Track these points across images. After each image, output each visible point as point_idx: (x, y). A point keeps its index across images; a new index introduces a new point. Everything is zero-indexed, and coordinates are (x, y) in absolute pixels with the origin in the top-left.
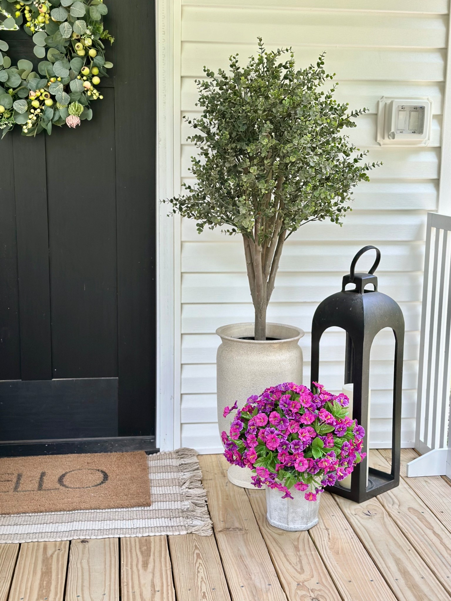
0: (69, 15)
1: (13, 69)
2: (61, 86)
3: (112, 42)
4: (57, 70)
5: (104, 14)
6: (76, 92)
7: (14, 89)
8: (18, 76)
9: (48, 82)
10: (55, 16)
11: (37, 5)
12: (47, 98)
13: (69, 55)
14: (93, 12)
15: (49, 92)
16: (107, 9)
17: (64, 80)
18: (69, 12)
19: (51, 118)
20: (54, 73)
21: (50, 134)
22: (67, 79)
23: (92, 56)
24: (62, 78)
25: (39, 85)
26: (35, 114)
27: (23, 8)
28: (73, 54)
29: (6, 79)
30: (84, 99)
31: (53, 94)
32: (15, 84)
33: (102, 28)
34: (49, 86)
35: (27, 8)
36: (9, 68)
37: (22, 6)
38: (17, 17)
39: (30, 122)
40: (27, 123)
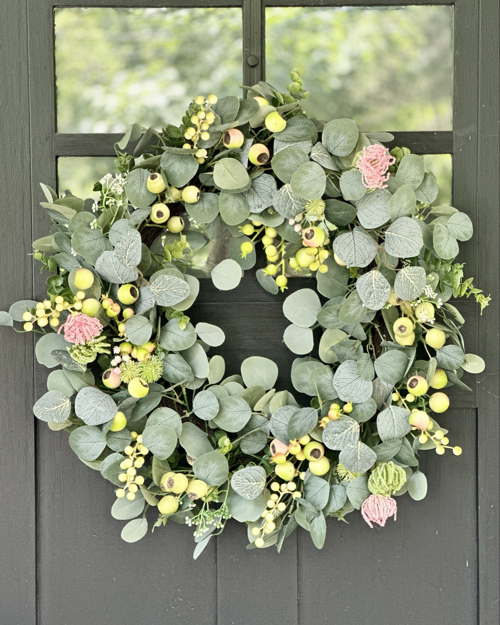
0: (381, 252)
1: (231, 384)
2: (355, 427)
3: (483, 307)
4: (342, 385)
5: (465, 239)
6: (391, 440)
7: (232, 436)
8: (244, 405)
9: (320, 416)
10: (345, 255)
11: (297, 228)
12: (317, 457)
13: (370, 342)
14: (442, 238)
15: (323, 444)
16: (470, 225)
17: (359, 408)
18: (381, 241)
19: (324, 505)
20: (336, 392)
21: (320, 545)
22: (367, 406)
23: (432, 345)
24: (354, 405)
25: (298, 426)
26: (282, 494)
27: (259, 232)
28: (383, 342)
29: (212, 413)
30: (409, 453)
31: (334, 448)
32: (234, 423)
33: (461, 274)
34: (322, 429)
35: (271, 233)
36: (218, 384)
37: (256, 228)
38: (244, 255)
39: (269, 517)
40: (261, 519)
